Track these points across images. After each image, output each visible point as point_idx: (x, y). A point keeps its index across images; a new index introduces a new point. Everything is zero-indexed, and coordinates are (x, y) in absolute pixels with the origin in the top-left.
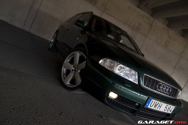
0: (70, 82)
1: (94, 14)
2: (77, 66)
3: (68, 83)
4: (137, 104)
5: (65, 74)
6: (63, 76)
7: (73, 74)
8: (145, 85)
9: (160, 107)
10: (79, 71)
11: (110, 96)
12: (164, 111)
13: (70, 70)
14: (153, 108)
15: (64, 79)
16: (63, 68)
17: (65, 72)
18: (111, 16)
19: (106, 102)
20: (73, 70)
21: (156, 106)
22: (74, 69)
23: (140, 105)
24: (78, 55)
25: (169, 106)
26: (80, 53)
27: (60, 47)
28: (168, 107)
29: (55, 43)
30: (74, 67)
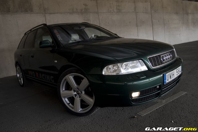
0: (82, 107)
1: (47, 25)
2: (78, 88)
3: (80, 110)
4: (158, 87)
5: (69, 103)
6: (70, 106)
7: (80, 99)
8: (153, 66)
9: (174, 75)
10: (83, 92)
11: (133, 97)
12: (177, 76)
13: (73, 97)
14: (170, 80)
15: (73, 108)
16: (63, 99)
17: (68, 102)
18: (54, 13)
19: (133, 104)
20: (76, 95)
21: (171, 77)
22: (76, 93)
23: (160, 86)
24: (71, 78)
25: (178, 68)
26: (72, 75)
27: (36, 78)
28: (178, 71)
29: (24, 77)
30: (75, 91)
